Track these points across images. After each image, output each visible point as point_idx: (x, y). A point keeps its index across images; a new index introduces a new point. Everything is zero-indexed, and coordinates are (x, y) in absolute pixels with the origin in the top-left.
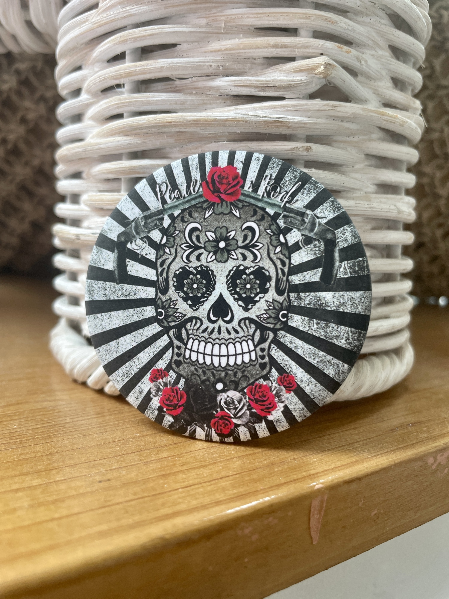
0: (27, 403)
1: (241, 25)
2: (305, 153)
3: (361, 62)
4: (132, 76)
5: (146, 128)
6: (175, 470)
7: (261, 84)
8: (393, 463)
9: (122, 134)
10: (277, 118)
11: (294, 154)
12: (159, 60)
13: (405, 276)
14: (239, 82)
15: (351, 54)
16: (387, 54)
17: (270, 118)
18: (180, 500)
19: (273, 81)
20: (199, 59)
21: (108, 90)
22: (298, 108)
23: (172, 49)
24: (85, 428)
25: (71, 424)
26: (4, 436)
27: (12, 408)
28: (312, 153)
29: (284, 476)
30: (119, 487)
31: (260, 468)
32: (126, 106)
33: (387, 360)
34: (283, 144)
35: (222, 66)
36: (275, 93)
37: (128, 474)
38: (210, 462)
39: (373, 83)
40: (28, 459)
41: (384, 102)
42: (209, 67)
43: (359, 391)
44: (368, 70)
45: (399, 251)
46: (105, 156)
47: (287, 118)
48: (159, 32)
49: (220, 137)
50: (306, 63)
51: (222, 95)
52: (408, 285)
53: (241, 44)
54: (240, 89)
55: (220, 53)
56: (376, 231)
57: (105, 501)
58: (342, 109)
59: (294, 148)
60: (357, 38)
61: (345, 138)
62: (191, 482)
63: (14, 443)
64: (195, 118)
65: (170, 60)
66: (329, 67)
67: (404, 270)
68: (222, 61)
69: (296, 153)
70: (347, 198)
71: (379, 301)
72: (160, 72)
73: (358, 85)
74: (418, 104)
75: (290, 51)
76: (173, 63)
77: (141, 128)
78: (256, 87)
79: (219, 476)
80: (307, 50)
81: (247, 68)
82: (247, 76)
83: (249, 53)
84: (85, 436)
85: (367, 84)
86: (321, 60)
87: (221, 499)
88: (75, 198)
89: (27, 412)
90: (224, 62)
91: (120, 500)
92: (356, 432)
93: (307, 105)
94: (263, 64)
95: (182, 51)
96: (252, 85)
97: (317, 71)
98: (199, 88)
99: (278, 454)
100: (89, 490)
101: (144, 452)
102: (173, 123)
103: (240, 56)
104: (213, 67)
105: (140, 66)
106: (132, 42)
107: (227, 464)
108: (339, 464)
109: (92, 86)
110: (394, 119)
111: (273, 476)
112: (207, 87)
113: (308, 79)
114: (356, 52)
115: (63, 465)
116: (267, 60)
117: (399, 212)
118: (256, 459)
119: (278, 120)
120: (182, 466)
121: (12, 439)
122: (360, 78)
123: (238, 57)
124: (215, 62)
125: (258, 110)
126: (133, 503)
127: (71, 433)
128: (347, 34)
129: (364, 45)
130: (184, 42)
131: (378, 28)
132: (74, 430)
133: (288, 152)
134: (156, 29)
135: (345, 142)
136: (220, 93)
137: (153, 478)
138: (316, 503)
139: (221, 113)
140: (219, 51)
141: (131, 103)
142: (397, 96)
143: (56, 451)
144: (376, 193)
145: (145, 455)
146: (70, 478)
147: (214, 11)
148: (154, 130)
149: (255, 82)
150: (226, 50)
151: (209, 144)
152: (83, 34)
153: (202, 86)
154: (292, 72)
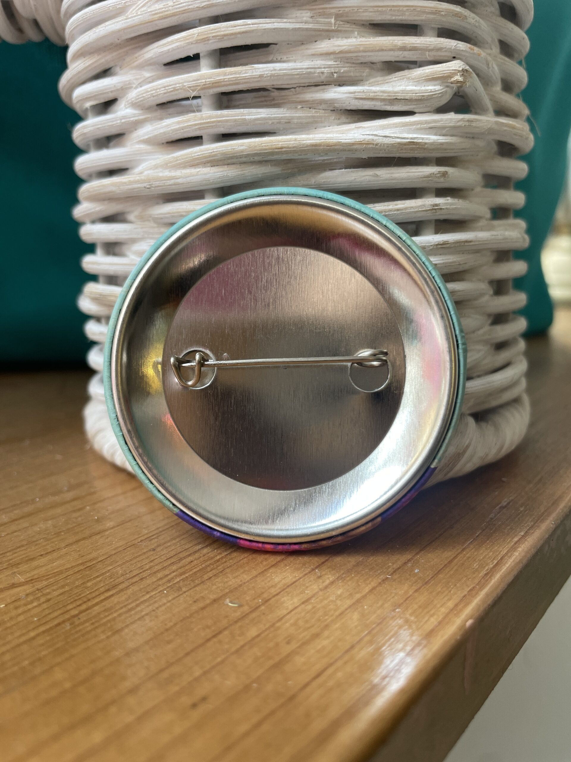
1: (355, 20)
3: (488, 65)
5: (247, 156)
7: (389, 96)
9: (209, 165)
10: (411, 138)
11: (430, 182)
14: (360, 94)
15: (481, 56)
17: (404, 138)
19: (403, 91)
20: (307, 63)
22: (433, 125)
28: (449, 180)
34: (417, 170)
35: (336, 73)
36: (404, 107)
42: (321, 74)
49: (336, 163)
50: (439, 69)
53: (359, 45)
54: (361, 102)
55: (333, 56)
58: (478, 124)
59: (431, 174)
65: (271, 66)
66: (466, 74)
68: (335, 67)
69: (432, 180)
72: (257, 81)
75: (419, 54)
76: (275, 70)
78: (383, 100)
80: (439, 54)
81: (365, 74)
86: (456, 66)
90: (338, 67)
93: (442, 121)
94: (382, 70)
95: (279, 53)
96: (377, 97)
98: (307, 101)
104: (325, 74)
105: (231, 74)
106: (214, 42)
109: (150, 98)
112: (317, 100)
113: (442, 90)
116: (387, 64)
119: (412, 141)
123: (354, 62)
124: (326, 67)
125: (386, 128)
130: (282, 41)
134: (250, 24)
136: (334, 107)
140: (333, 53)
148: (257, 158)
149: (379, 94)
150: (341, 52)
151: (323, 172)
153: (311, 99)
154: (423, 81)
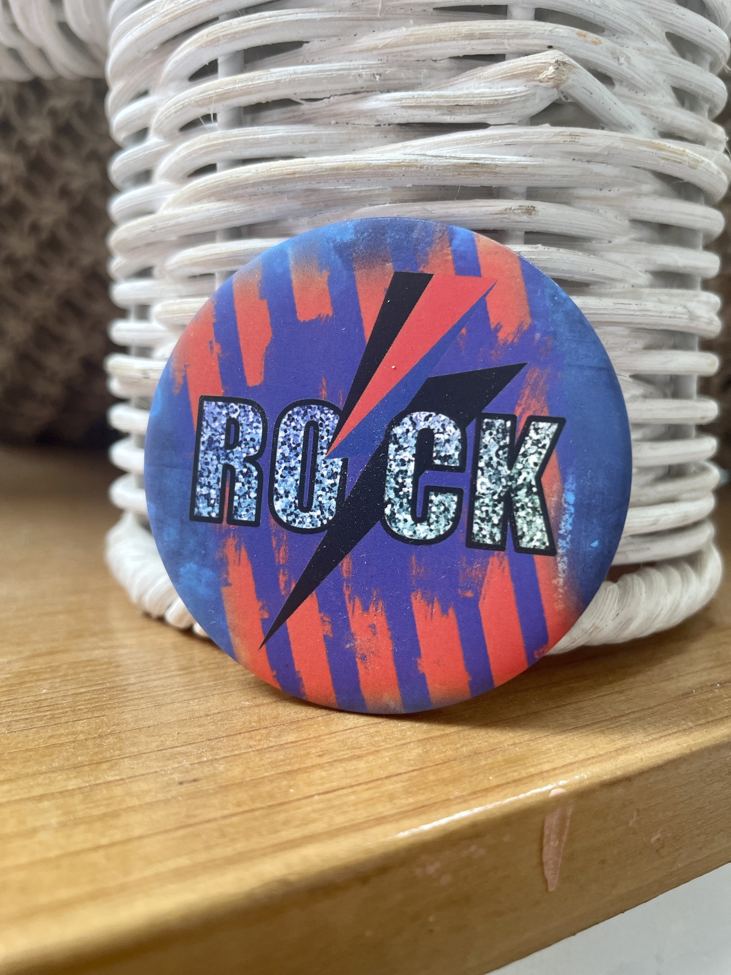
0: (65, 651)
1: (410, 4)
3: (618, 60)
4: (228, 98)
5: (254, 185)
6: (308, 763)
7: (447, 102)
8: (688, 751)
9: (213, 198)
10: (475, 159)
11: (505, 220)
12: (271, 70)
13: (704, 429)
14: (408, 101)
15: (601, 45)
16: (665, 47)
17: (463, 158)
18: (314, 815)
19: (467, 96)
20: (339, 64)
21: (190, 126)
22: (512, 140)
23: (295, 51)
24: (160, 693)
25: (136, 685)
26: (25, 706)
27: (40, 660)
28: (537, 218)
29: (497, 774)
30: (212, 791)
31: (455, 760)
32: (219, 150)
33: (675, 574)
34: (487, 204)
35: (380, 75)
36: (471, 116)
37: (229, 770)
38: (368, 749)
39: (640, 95)
40: (62, 744)
41: (662, 130)
42: (358, 78)
43: (628, 628)
44: (632, 73)
45: (694, 387)
46: (189, 236)
47: (493, 159)
48: (270, 22)
49: (378, 195)
50: (522, 62)
51: (380, 125)
52: (709, 445)
53: (410, 35)
54: (410, 111)
55: (375, 52)
56: (653, 352)
57: (188, 817)
58: (588, 140)
59: (506, 210)
60: (611, 20)
61: (595, 193)
62: (335, 784)
63: (41, 719)
64: (335, 164)
65: (291, 69)
66: (564, 69)
67: (703, 418)
68: (379, 67)
69: (508, 219)
70: (600, 295)
71: (660, 472)
72: (275, 89)
73: (614, 98)
74: (720, 132)
75: (494, 44)
76: (296, 73)
77: (246, 186)
78: (438, 107)
79: (383, 773)
80: (525, 41)
81: (422, 76)
82: (423, 90)
83: (424, 49)
84: (159, 706)
85: (631, 98)
86: (550, 57)
87: (385, 814)
88: (143, 311)
89: (65, 666)
90: (382, 67)
91: (212, 815)
92: (623, 698)
93: (526, 135)
94: (449, 69)
95: (311, 53)
96: (431, 104)
97: (541, 76)
98: (342, 114)
99: (487, 736)
100: (161, 796)
101: (256, 732)
102: (297, 175)
103: (410, 56)
104: (364, 77)
105: (242, 82)
106: (226, 43)
107: (397, 754)
108: (592, 752)
109: (165, 120)
110: (679, 157)
111: (477, 774)
112: (354, 111)
113: (527, 91)
114: (610, 43)
115: (119, 755)
116: (457, 61)
117: (693, 317)
118: (448, 744)
119: (476, 162)
120: (320, 756)
121: (38, 712)
122: (617, 87)
123: (406, 59)
124: (367, 68)
125: (442, 146)
126: (235, 819)
127: (136, 702)
128: (594, 13)
129: (624, 33)
130: (314, 37)
132: (140, 696)
133: (496, 216)
134: (267, 17)
135: (594, 199)
136: (377, 121)
137: (270, 778)
138: (552, 821)
139: (379, 155)
140: (375, 48)
141: (228, 145)
142: (684, 119)
143: (109, 731)
144: (652, 286)
145: (258, 738)
146: (130, 777)
148: (266, 188)
149: (435, 100)
150: (386, 46)
151: (359, 208)
152: (147, 34)
153: (348, 111)
154: (499, 80)
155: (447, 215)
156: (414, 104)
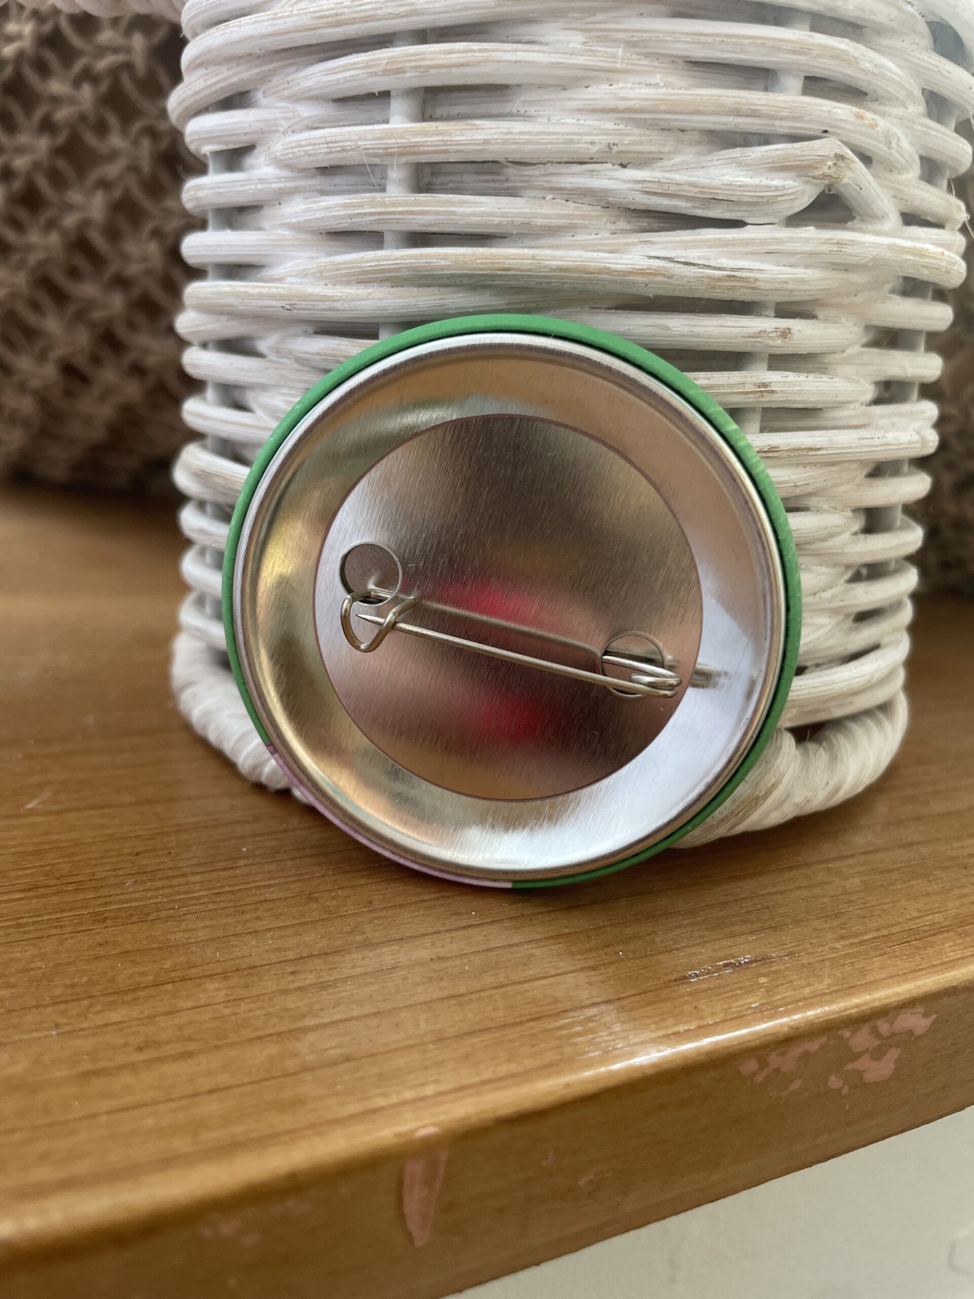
2: (779, 342)
3: (890, 144)
4: (414, 153)
5: (450, 276)
7: (702, 192)
10: (732, 270)
11: (757, 344)
14: (651, 185)
15: (878, 129)
17: (719, 269)
19: (726, 187)
22: (773, 247)
28: (792, 342)
34: (739, 323)
36: (728, 212)
39: (893, 177)
42: (590, 146)
47: (751, 270)
50: (795, 150)
51: (608, 208)
53: (661, 100)
54: (654, 198)
55: (612, 116)
58: (856, 249)
59: (759, 333)
66: (841, 165)
68: (616, 134)
69: (761, 343)
72: (480, 150)
74: (960, 210)
76: (511, 133)
77: (440, 277)
78: (690, 198)
80: (799, 124)
81: (666, 149)
83: (676, 120)
85: (885, 179)
86: (827, 148)
90: (620, 135)
93: (790, 242)
94: (699, 143)
95: (524, 102)
96: (683, 193)
97: (817, 172)
98: (561, 188)
102: (511, 273)
104: (597, 145)
112: (578, 189)
113: (796, 188)
114: (884, 121)
119: (735, 273)
122: (874, 167)
124: (601, 134)
125: (691, 247)
129: (890, 100)
131: (915, 60)
133: (748, 339)
135: (839, 306)
136: (608, 203)
140: (612, 111)
147: (601, 16)
148: (465, 281)
149: (687, 188)
150: (627, 110)
153: (570, 186)
154: (764, 170)
155: (690, 334)
156: (660, 191)
